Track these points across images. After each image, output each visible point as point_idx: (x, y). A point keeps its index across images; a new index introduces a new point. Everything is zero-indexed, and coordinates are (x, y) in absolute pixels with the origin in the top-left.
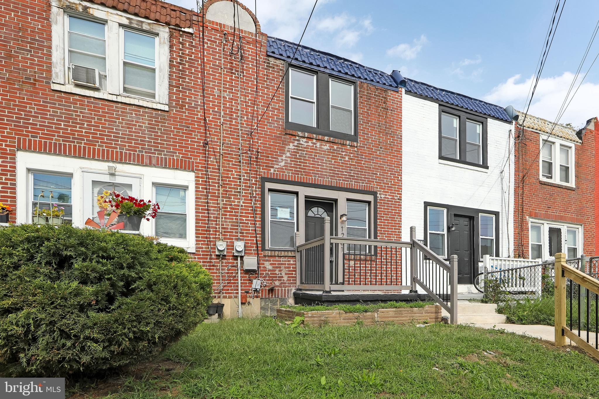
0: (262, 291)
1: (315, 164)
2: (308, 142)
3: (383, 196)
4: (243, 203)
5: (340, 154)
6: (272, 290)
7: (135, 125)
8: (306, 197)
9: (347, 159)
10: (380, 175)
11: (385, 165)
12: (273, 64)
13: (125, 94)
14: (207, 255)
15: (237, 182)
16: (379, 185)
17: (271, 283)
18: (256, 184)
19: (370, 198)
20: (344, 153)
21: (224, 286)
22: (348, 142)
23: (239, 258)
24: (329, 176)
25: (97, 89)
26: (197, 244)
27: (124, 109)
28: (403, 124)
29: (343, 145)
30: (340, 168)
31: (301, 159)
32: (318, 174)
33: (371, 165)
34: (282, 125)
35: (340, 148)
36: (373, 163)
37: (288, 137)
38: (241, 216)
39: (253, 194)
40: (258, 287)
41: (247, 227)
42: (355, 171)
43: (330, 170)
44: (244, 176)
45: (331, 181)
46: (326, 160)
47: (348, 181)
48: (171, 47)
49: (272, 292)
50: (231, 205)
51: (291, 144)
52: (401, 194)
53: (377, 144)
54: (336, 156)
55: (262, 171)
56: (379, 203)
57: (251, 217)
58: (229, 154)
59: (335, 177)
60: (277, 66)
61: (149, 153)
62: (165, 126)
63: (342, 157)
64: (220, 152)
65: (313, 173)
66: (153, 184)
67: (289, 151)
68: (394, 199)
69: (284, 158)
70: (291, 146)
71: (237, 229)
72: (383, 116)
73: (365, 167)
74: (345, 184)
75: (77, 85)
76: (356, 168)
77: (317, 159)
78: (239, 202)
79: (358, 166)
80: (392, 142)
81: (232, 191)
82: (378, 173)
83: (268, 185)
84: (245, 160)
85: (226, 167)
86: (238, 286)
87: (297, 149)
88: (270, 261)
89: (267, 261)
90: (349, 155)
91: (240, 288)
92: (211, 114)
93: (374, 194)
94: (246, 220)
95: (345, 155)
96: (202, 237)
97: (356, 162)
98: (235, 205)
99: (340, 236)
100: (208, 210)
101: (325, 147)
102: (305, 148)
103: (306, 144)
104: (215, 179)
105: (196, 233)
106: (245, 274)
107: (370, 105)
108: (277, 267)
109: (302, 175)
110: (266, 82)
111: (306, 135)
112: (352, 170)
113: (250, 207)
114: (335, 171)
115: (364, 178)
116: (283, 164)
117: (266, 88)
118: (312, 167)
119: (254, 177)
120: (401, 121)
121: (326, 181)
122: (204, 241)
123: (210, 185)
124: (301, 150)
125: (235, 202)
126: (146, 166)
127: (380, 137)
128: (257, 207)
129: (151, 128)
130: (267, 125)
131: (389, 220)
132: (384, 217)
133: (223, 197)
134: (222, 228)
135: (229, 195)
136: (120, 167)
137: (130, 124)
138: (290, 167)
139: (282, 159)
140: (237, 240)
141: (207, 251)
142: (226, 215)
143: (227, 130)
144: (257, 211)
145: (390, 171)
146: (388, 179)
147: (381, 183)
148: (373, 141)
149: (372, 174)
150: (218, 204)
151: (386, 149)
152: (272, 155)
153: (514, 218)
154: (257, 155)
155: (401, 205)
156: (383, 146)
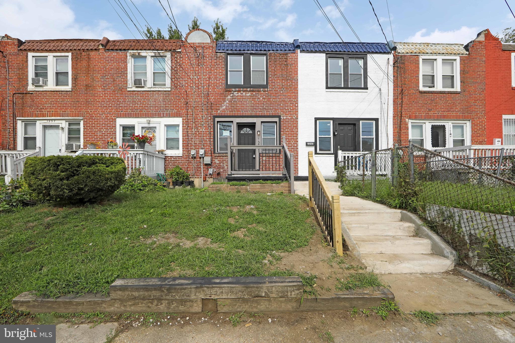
0: (214, 175)
1: (242, 105)
2: (238, 93)
3: (285, 118)
4: (205, 130)
5: (257, 97)
6: (219, 174)
7: (157, 100)
8: (237, 123)
9: (261, 99)
11: (286, 99)
12: (219, 56)
13: (154, 87)
14: (187, 157)
15: (201, 120)
17: (218, 171)
18: (211, 120)
19: (277, 120)
20: (259, 96)
21: (195, 172)
22: (262, 89)
23: (202, 158)
24: (251, 110)
25: (143, 87)
26: (183, 152)
27: (153, 93)
28: (299, 72)
29: (259, 91)
30: (257, 105)
31: (234, 103)
32: (244, 110)
34: (224, 87)
35: (257, 94)
36: (278, 99)
37: (227, 92)
38: (203, 137)
39: (209, 125)
40: (211, 173)
41: (206, 142)
42: (266, 105)
43: (251, 107)
44: (205, 116)
45: (252, 113)
46: (249, 102)
47: (262, 111)
48: (172, 60)
49: (219, 175)
50: (198, 132)
51: (229, 96)
52: (298, 115)
53: (281, 87)
54: (254, 98)
55: (214, 113)
56: (282, 122)
57: (208, 137)
58: (197, 106)
59: (254, 110)
60: (221, 56)
61: (163, 111)
62: (169, 98)
63: (259, 98)
64: (193, 106)
65: (241, 110)
66: (165, 125)
67: (228, 100)
68: (293, 118)
69: (225, 104)
70: (229, 97)
71: (201, 143)
72: (285, 70)
73: (273, 102)
74: (259, 113)
75: (137, 87)
77: (243, 102)
78: (202, 130)
79: (268, 102)
80: (291, 84)
81: (199, 125)
82: (282, 104)
83: (217, 120)
84: (205, 108)
85: (196, 113)
86: (201, 172)
87: (232, 98)
88: (218, 159)
89: (216, 159)
90: (262, 97)
91: (202, 173)
92: (189, 88)
93: (279, 117)
94: (206, 138)
95: (260, 97)
96: (185, 149)
97: (267, 100)
98: (200, 132)
99: (257, 144)
100: (188, 135)
101: (248, 95)
102: (236, 97)
103: (237, 95)
104: (191, 120)
105: (183, 147)
106: (205, 166)
107: (276, 65)
108: (221, 162)
109: (235, 111)
110: (216, 66)
111: (237, 89)
112: (264, 105)
113: (208, 132)
114: (254, 107)
115: (272, 108)
116: (224, 107)
117: (215, 69)
118: (241, 107)
119: (209, 116)
120: (298, 70)
121: (249, 113)
122: (186, 150)
123: (189, 123)
124: (234, 98)
125: (200, 130)
126: (162, 117)
127: (283, 82)
128: (211, 131)
129: (164, 100)
130: (216, 88)
131: (289, 131)
132: (285, 130)
133: (195, 128)
134: (194, 143)
135: (198, 126)
136: (152, 119)
137: (155, 100)
138: (228, 108)
139: (224, 105)
140: (201, 149)
141: (187, 155)
142: (196, 137)
143: (197, 95)
144: (211, 133)
145: (290, 102)
146: (288, 107)
147: (283, 110)
148: (278, 86)
149: (278, 105)
150: (193, 132)
151: (287, 89)
152: (219, 103)
153: (393, 121)
154: (211, 105)
155: (298, 122)
156: (285, 87)
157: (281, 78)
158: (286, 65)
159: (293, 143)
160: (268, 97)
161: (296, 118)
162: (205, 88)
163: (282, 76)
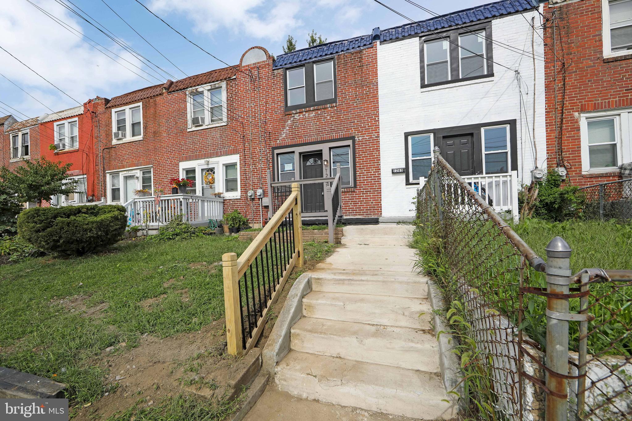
1: (305, 129)
2: (300, 116)
3: (360, 138)
4: (263, 165)
5: (323, 116)
7: (215, 137)
8: (300, 153)
9: (328, 118)
10: (357, 122)
11: (362, 112)
12: (276, 74)
13: (212, 123)
14: (245, 199)
15: (259, 154)
16: (356, 131)
18: (269, 153)
19: (350, 142)
20: (326, 115)
21: (254, 217)
22: (328, 105)
23: (260, 199)
24: (315, 134)
25: (201, 125)
26: (241, 194)
28: (379, 72)
29: (325, 108)
30: (323, 127)
31: (296, 129)
32: (307, 135)
33: (349, 116)
34: (283, 110)
35: (323, 112)
36: (350, 114)
37: (287, 117)
38: (262, 174)
39: (268, 159)
41: (265, 180)
42: (335, 125)
43: (315, 130)
44: (263, 149)
45: (317, 138)
46: (313, 124)
47: (330, 134)
48: (227, 90)
50: (256, 169)
52: (379, 132)
53: (353, 98)
54: (320, 119)
55: (273, 144)
56: (357, 144)
58: (255, 139)
59: (319, 134)
60: (279, 73)
61: (220, 150)
62: (226, 133)
63: (325, 118)
64: (250, 139)
65: (304, 136)
66: (224, 165)
67: (288, 126)
68: (372, 138)
69: (285, 131)
70: (289, 122)
71: (260, 182)
72: (359, 74)
73: (344, 119)
74: (327, 137)
75: (196, 126)
76: (336, 123)
77: (306, 125)
78: (260, 166)
79: (337, 120)
80: (368, 91)
81: (257, 160)
82: (356, 121)
83: (276, 151)
85: (254, 147)
87: (293, 123)
90: (330, 115)
91: (261, 217)
92: (245, 119)
93: (353, 138)
94: (265, 176)
97: (336, 118)
98: (259, 168)
99: (325, 176)
100: (246, 173)
101: (312, 115)
102: (298, 120)
103: (298, 117)
104: (248, 155)
105: (241, 188)
106: (264, 208)
107: (346, 69)
109: (296, 139)
110: (273, 87)
111: (298, 111)
112: (332, 125)
113: (266, 167)
114: (320, 129)
115: (343, 128)
116: (284, 135)
117: (273, 91)
118: (303, 132)
119: (268, 149)
120: (377, 70)
121: (313, 139)
122: (244, 191)
123: (246, 160)
124: (296, 123)
125: (258, 166)
126: (219, 156)
127: (357, 91)
128: (270, 167)
129: (221, 136)
130: (274, 114)
132: (362, 155)
133: (252, 165)
134: (253, 183)
135: (256, 162)
136: (210, 160)
137: (213, 138)
138: (289, 136)
139: (284, 133)
140: (260, 188)
141: (245, 197)
142: (254, 175)
143: (253, 125)
144: (270, 169)
145: (367, 116)
146: (365, 123)
147: (358, 128)
148: (350, 96)
149: (350, 123)
150: (250, 169)
151: (362, 99)
152: (278, 131)
153: (546, 120)
154: (269, 134)
155: (379, 142)
156: (360, 97)
157: (353, 85)
158: (360, 66)
159: (374, 172)
160: (337, 114)
161: (376, 137)
162: (262, 116)
163: (355, 83)
